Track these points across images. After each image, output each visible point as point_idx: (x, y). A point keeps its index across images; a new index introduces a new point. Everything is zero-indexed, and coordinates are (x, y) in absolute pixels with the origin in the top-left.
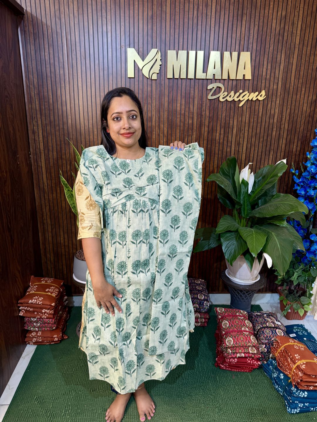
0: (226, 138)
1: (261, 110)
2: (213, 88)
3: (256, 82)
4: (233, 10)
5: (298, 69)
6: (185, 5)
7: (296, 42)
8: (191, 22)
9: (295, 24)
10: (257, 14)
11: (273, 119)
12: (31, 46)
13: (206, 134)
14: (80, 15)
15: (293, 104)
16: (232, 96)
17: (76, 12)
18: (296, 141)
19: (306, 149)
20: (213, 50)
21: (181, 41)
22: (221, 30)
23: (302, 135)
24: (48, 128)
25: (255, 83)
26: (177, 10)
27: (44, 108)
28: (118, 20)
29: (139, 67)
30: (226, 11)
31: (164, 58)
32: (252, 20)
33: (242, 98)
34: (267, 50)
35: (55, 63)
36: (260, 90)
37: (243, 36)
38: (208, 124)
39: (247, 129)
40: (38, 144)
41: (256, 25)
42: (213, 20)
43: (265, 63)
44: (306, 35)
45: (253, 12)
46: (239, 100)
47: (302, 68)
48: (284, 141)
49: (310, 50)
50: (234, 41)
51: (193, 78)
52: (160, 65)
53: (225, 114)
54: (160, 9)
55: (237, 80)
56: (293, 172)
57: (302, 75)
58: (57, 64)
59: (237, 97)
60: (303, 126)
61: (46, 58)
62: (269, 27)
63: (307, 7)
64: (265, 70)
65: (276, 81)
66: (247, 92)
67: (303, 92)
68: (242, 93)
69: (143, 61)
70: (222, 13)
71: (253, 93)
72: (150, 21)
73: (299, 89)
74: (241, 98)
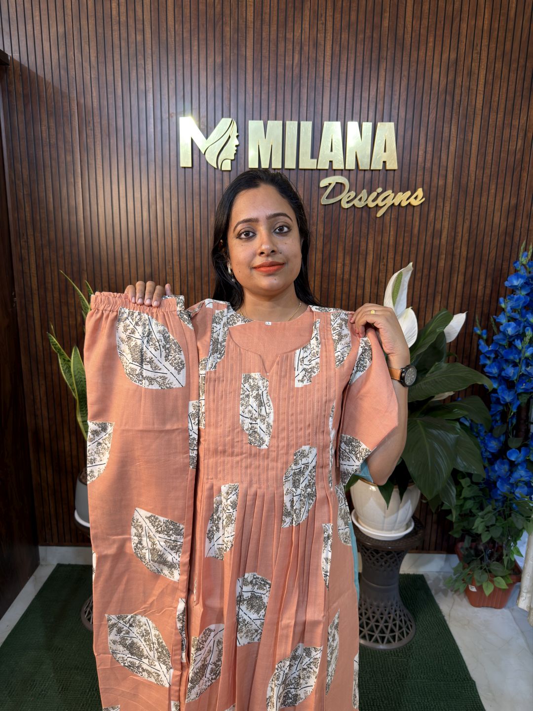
0: (354, 272)
1: (417, 224)
2: (330, 184)
3: (407, 174)
4: (362, 52)
5: (483, 150)
6: (279, 45)
7: (477, 104)
8: (289, 74)
9: (474, 73)
10: (406, 58)
11: (439, 239)
12: (19, 116)
13: (319, 264)
14: (99, 65)
15: (476, 213)
16: (364, 199)
17: (93, 59)
18: (482, 277)
19: (502, 292)
20: (329, 120)
21: (272, 104)
22: (342, 87)
23: (493, 266)
24: (45, 252)
25: (405, 175)
26: (265, 52)
27: (38, 218)
28: (164, 72)
29: (200, 150)
30: (351, 53)
31: (243, 133)
32: (397, 68)
33: (383, 200)
34: (424, 119)
35: (59, 143)
36: (413, 188)
37: (380, 96)
38: (321, 248)
39: (393, 257)
40: (29, 279)
41: (404, 76)
42: (328, 69)
43: (422, 141)
44: (494, 92)
45: (398, 55)
46: (377, 205)
47: (490, 150)
48: (461, 278)
49: (503, 119)
50: (365, 105)
51: (294, 167)
52: (237, 146)
53: (352, 230)
54: (236, 51)
55: (372, 170)
56: (479, 332)
57: (490, 161)
58: (61, 144)
59: (373, 201)
60: (494, 251)
61: (44, 135)
62: (427, 80)
63: (495, 45)
64: (421, 153)
65: (443, 172)
66: (389, 192)
67: (493, 191)
68: (382, 192)
69: (207, 138)
70: (344, 57)
71: (402, 193)
72: (219, 72)
73: (485, 186)
74: (379, 202)
